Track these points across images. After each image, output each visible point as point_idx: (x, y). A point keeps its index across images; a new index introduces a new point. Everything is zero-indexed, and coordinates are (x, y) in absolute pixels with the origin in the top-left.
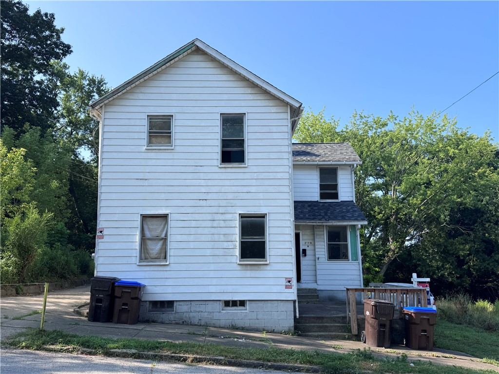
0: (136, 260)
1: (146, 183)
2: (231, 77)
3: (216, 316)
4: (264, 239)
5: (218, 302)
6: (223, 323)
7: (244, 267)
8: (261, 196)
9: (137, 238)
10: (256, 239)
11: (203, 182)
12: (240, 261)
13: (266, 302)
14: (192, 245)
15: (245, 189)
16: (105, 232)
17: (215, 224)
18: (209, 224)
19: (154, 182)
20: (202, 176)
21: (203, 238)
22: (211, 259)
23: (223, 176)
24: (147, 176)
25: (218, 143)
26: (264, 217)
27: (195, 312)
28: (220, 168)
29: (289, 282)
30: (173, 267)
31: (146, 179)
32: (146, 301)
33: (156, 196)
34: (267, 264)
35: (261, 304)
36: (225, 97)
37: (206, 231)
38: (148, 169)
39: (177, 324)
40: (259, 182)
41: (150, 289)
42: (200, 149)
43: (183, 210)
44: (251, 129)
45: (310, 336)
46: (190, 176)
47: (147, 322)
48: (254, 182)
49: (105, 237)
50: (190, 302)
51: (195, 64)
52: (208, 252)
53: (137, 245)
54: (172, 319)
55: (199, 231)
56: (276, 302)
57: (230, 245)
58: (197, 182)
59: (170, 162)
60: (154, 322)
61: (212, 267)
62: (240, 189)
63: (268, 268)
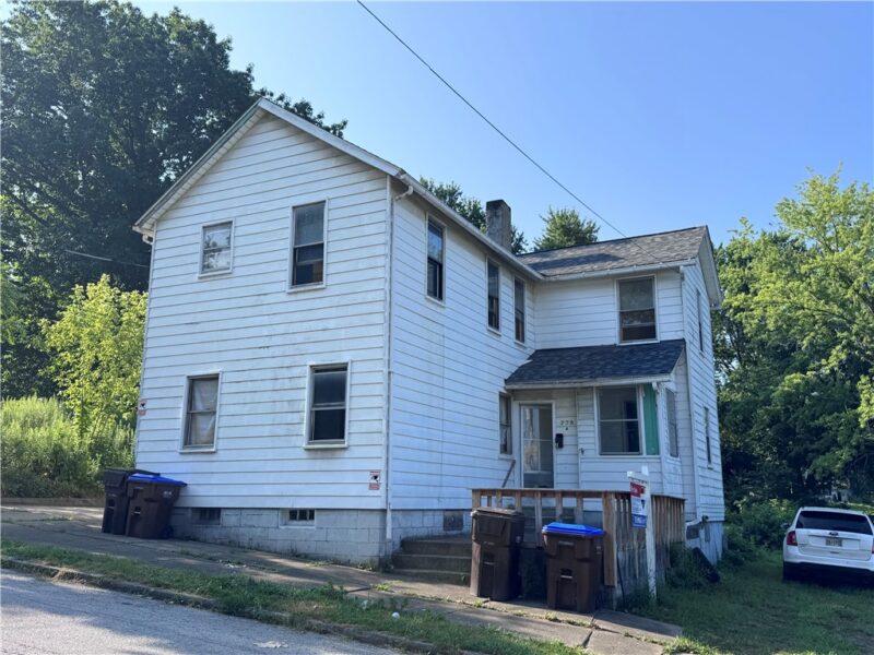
0: (178, 446)
1: (197, 328)
2: (309, 147)
3: (272, 534)
4: (344, 405)
5: (276, 512)
6: (279, 546)
7: (313, 455)
8: (342, 334)
9: (181, 414)
10: (334, 406)
11: (266, 320)
12: (309, 444)
13: (341, 513)
14: (245, 421)
15: (321, 325)
16: (148, 406)
17: (278, 385)
18: (269, 385)
19: (206, 327)
20: (265, 310)
21: (261, 408)
22: (268, 442)
23: (292, 307)
24: (199, 318)
25: (288, 255)
26: (345, 369)
27: (246, 526)
28: (290, 294)
29: (376, 477)
30: (222, 455)
31: (197, 323)
32: (187, 508)
33: (208, 347)
34: (344, 449)
35: (332, 516)
36: (301, 179)
37: (266, 397)
38: (200, 308)
39: (222, 544)
40: (340, 312)
41: (193, 490)
42: (263, 268)
43: (239, 366)
44: (333, 225)
45: (405, 574)
46: (249, 312)
47: (188, 538)
48: (333, 312)
49: (147, 412)
50: (238, 512)
51: (265, 137)
52: (266, 431)
53: (180, 424)
54: (217, 537)
55: (257, 397)
56: (355, 513)
57: (295, 418)
58: (258, 321)
59: (226, 294)
60: (195, 540)
61: (270, 454)
62: (313, 325)
63: (346, 454)
